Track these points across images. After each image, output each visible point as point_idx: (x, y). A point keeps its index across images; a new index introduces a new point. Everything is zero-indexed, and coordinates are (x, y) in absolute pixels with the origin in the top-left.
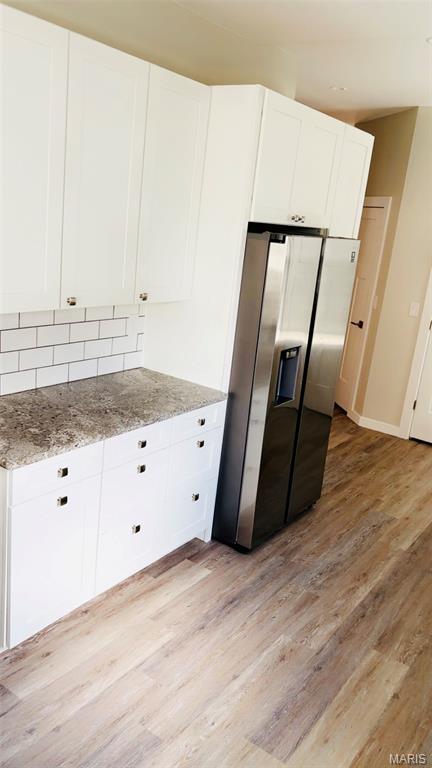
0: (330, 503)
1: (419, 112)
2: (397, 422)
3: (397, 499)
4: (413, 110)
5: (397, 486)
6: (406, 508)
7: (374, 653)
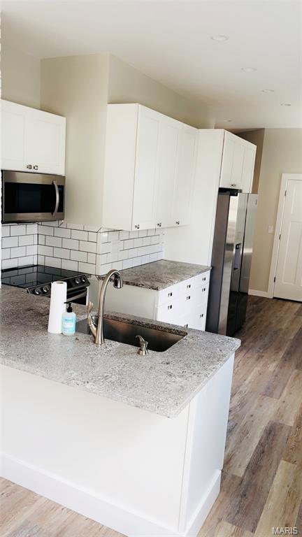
0: (249, 325)
1: (266, 131)
2: (266, 289)
3: (279, 322)
4: (263, 129)
5: (277, 317)
6: (285, 325)
7: (296, 371)
